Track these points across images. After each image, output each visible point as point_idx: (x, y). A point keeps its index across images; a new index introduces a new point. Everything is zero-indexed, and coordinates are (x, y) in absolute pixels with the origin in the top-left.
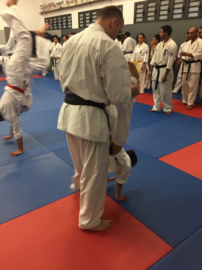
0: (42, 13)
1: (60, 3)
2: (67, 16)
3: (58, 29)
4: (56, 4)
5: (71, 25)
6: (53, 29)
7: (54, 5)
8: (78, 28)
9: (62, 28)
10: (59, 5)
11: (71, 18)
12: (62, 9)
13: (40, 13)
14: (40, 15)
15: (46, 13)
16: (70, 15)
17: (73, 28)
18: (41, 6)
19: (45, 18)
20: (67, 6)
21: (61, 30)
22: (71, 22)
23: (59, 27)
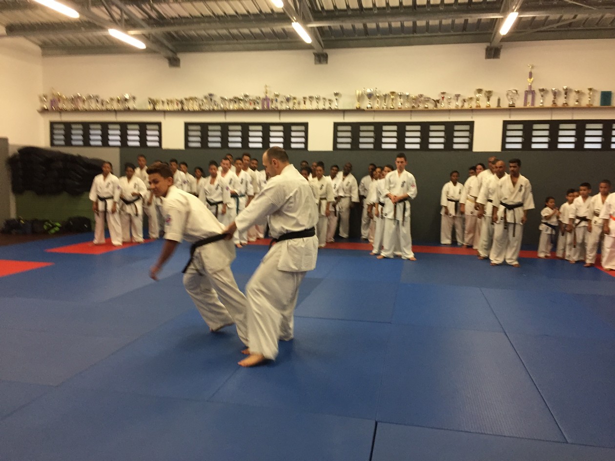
1: (126, 100)
2: (143, 124)
3: (106, 146)
5: (160, 141)
6: (87, 146)
7: (103, 101)
9: (123, 146)
10: (119, 102)
11: (159, 130)
12: (128, 111)
13: (40, 109)
14: (39, 115)
16: (159, 124)
17: (165, 147)
18: (45, 96)
19: (52, 122)
21: (118, 149)
22: (160, 137)
23: (111, 143)
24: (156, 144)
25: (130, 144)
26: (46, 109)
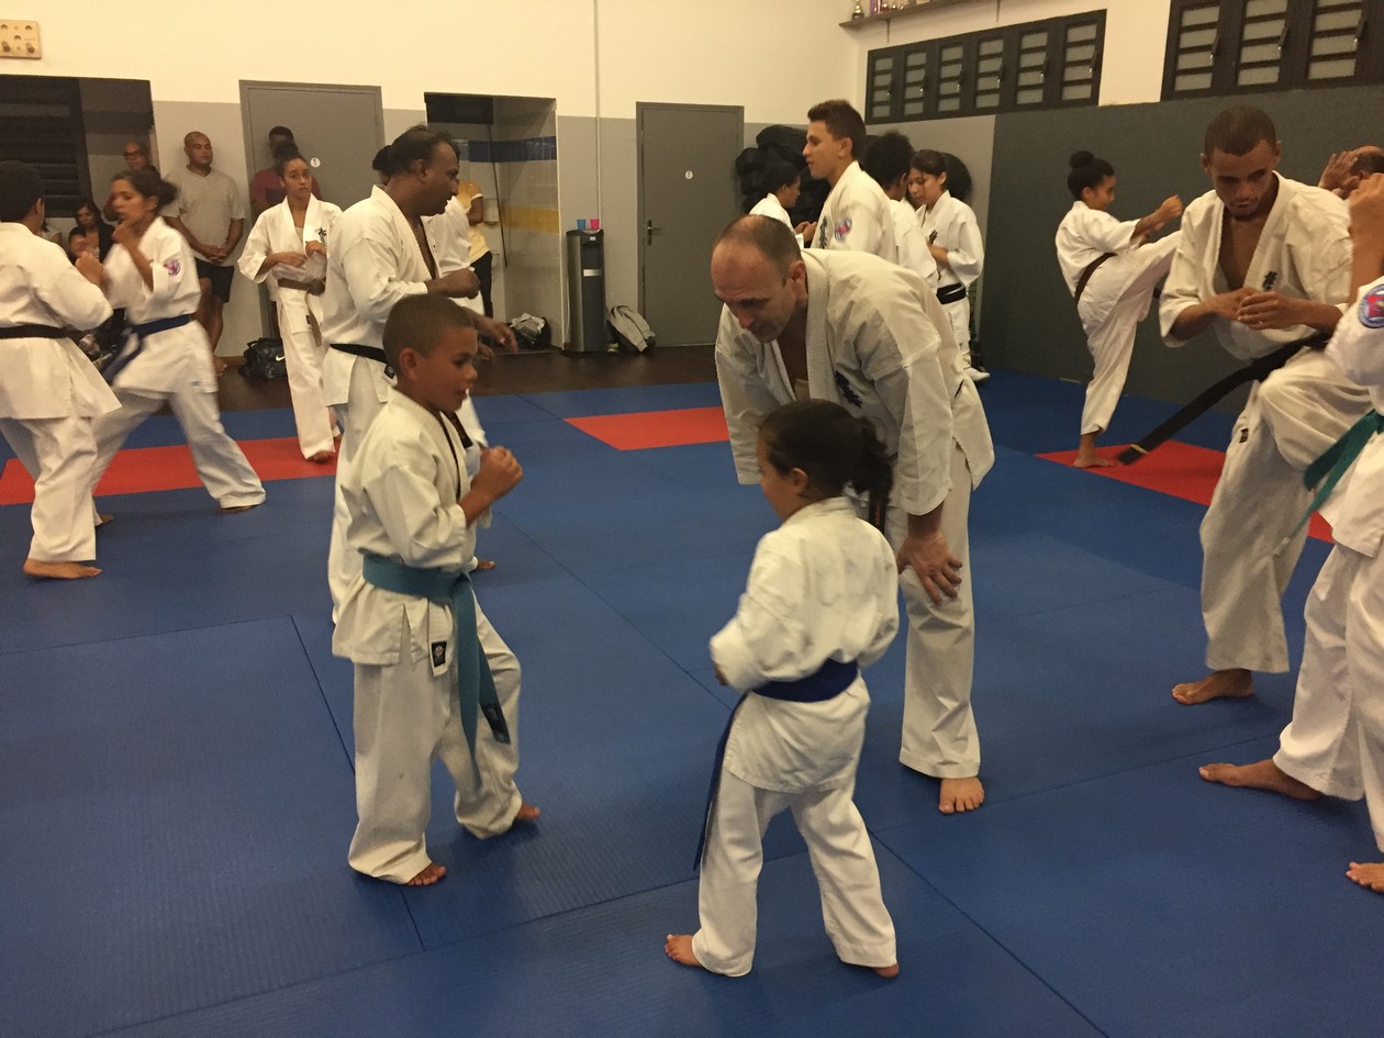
0: (856, 24)
2: (1058, 26)
3: (969, 109)
5: (1095, 82)
6: (931, 113)
9: (1008, 105)
11: (1099, 42)
13: (847, 18)
14: (844, 34)
15: (888, 17)
19: (870, 53)
21: (990, 119)
22: (1097, 63)
23: (983, 102)
24: (1084, 92)
25: (1025, 98)
26: (861, 15)
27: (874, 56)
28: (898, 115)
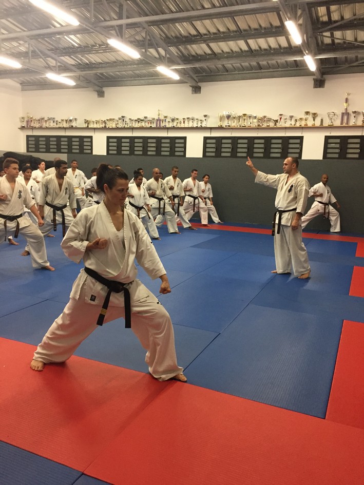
0: (23, 128)
1: (71, 121)
2: (81, 138)
4: (62, 120)
5: (92, 149)
7: (57, 121)
8: (105, 154)
10: (66, 122)
11: (91, 142)
15: (33, 128)
16: (91, 137)
17: (94, 153)
18: (23, 118)
19: (27, 135)
20: (85, 126)
21: (66, 154)
22: (92, 146)
23: (62, 151)
24: (89, 151)
25: (74, 151)
26: (24, 127)
27: (28, 137)
28: (37, 151)
